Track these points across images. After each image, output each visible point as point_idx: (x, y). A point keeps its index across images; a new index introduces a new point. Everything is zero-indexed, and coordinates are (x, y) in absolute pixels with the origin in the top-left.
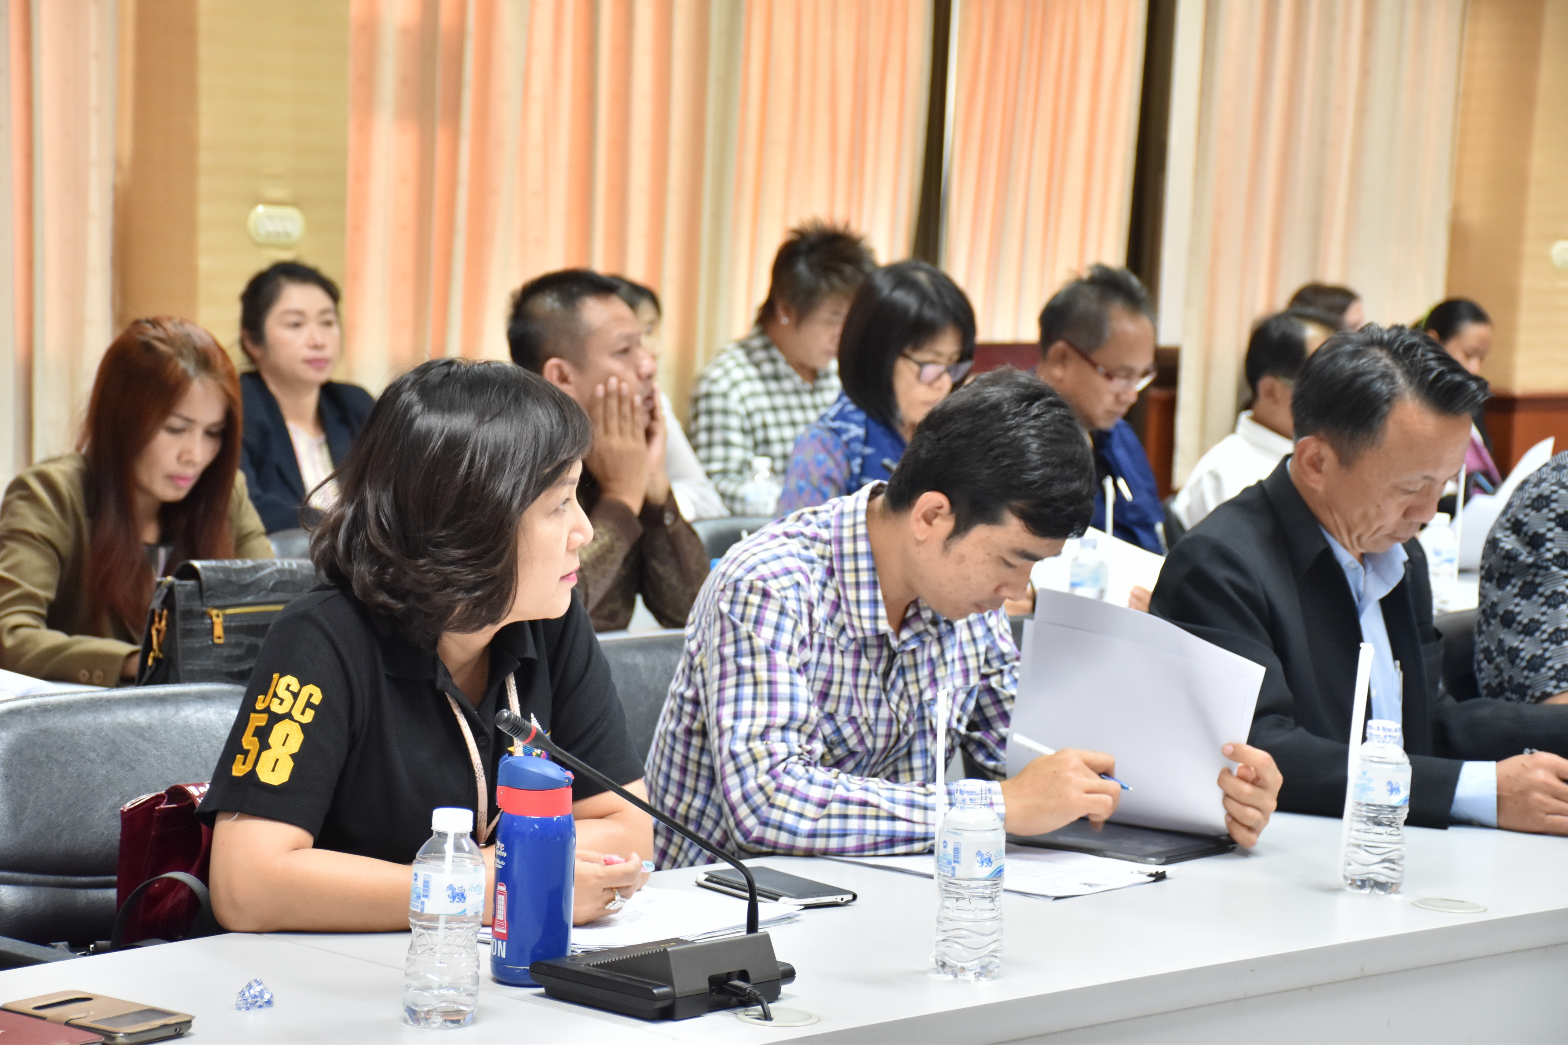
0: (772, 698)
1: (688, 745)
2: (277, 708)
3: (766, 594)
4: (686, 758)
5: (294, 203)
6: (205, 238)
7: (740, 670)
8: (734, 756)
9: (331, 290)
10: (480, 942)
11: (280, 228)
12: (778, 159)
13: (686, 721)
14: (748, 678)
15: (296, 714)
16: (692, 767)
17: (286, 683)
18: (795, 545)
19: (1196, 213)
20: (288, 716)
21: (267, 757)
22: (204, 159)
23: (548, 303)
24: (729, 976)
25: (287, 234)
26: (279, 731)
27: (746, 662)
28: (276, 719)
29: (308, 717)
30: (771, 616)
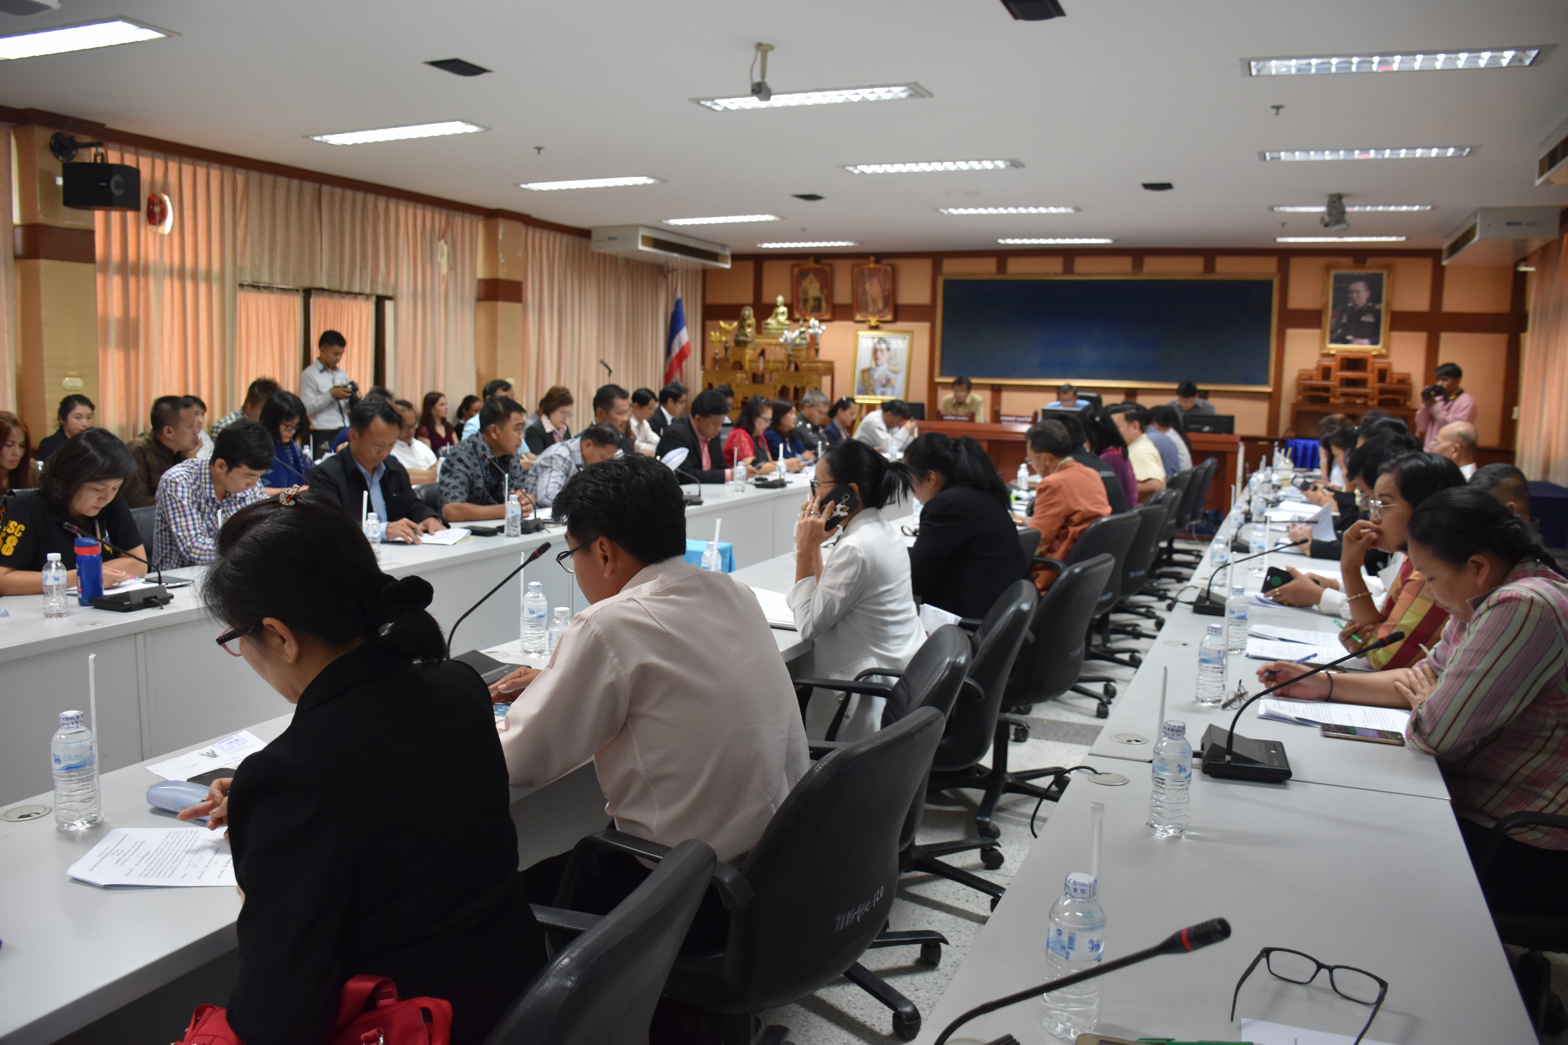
0: (185, 516)
1: (162, 535)
2: (9, 531)
3: (176, 483)
4: (162, 539)
5: (79, 376)
6: (47, 389)
7: (173, 509)
8: (179, 537)
9: (92, 407)
10: (67, 595)
11: (74, 384)
12: (253, 358)
13: (160, 527)
14: (176, 511)
15: (16, 534)
16: (164, 541)
17: (13, 524)
18: (185, 469)
19: (396, 371)
20: (13, 534)
21: (5, 547)
22: (46, 363)
23: (166, 406)
24: (151, 598)
25: (77, 387)
26: (9, 539)
27: (175, 505)
28: (8, 535)
29: (20, 535)
30: (180, 489)
